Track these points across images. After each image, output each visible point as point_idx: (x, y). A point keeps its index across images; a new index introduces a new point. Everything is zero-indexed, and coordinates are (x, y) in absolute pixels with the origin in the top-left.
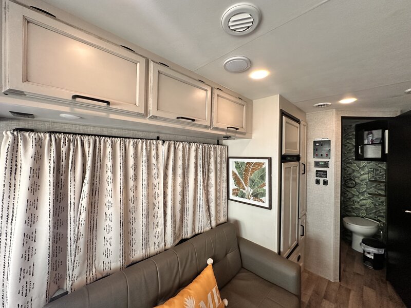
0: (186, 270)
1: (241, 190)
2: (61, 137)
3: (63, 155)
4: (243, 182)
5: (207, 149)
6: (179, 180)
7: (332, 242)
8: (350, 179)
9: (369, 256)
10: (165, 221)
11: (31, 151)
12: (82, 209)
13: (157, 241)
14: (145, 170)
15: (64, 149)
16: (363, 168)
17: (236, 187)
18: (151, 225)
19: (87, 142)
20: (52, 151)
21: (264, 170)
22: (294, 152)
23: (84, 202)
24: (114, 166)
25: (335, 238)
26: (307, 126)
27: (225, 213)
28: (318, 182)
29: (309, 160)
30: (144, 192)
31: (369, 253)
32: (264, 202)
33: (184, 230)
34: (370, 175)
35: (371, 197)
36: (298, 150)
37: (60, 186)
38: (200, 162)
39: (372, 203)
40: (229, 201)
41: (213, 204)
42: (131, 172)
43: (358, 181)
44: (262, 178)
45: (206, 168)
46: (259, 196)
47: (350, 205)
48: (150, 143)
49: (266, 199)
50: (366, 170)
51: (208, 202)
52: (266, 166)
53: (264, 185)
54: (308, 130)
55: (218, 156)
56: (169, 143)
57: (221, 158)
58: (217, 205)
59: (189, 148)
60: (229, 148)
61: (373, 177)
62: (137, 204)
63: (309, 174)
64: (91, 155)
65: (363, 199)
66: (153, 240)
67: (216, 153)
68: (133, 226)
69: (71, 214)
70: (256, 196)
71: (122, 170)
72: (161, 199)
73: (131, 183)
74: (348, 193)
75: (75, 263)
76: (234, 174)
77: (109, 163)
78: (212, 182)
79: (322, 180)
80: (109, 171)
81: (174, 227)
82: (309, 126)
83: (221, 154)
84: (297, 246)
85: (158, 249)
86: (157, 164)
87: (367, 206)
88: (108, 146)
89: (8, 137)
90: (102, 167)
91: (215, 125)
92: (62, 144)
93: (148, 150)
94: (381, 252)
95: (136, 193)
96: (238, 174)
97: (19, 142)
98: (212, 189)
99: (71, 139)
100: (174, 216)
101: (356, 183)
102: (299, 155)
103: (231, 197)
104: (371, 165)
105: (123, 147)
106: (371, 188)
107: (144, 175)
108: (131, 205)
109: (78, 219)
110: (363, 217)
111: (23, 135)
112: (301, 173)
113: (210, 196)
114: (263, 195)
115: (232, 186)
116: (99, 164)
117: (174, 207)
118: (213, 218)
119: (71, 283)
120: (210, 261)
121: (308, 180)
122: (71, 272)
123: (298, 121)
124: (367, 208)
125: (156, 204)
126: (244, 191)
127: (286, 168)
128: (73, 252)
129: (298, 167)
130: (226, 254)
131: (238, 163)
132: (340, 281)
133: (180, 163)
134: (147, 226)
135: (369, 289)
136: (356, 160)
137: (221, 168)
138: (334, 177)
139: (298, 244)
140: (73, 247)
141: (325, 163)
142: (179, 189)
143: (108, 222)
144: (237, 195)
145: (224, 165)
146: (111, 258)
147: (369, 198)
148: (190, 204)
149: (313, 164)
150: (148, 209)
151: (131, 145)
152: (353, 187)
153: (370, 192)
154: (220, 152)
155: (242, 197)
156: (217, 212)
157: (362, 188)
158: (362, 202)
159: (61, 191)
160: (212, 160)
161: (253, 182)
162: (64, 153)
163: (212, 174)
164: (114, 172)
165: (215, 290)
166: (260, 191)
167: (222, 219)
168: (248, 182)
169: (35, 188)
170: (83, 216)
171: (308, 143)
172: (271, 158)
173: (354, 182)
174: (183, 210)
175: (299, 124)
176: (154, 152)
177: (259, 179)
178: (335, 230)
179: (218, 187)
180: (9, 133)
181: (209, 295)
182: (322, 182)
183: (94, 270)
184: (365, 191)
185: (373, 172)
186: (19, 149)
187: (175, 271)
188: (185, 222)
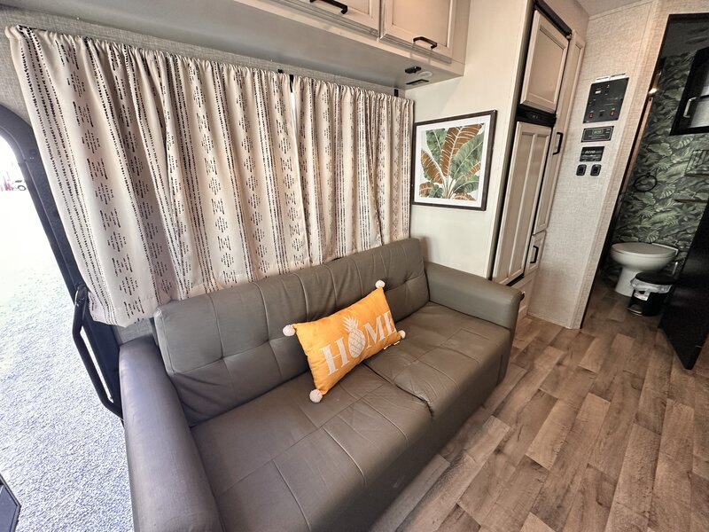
0: (344, 291)
1: (435, 184)
2: (106, 48)
3: (120, 86)
4: (440, 169)
5: (373, 102)
6: (326, 158)
7: (582, 273)
8: (648, 176)
9: (640, 297)
10: (308, 226)
11: (64, 71)
12: (175, 186)
13: (298, 254)
14: (264, 133)
15: (117, 73)
16: (680, 152)
17: (426, 181)
18: (286, 228)
19: (153, 63)
20: (98, 74)
21: (480, 139)
22: (546, 105)
23: (175, 174)
24: (209, 115)
25: (590, 266)
26: (584, 48)
27: (407, 226)
28: (581, 171)
29: (572, 129)
30: (268, 173)
31: (642, 293)
32: (473, 199)
33: (339, 244)
34: (691, 163)
35: (678, 207)
36: (555, 102)
37: (131, 146)
38: (362, 127)
39: (677, 217)
40: (413, 206)
41: (385, 208)
42: (242, 134)
43: (661, 177)
44: (475, 155)
45: (374, 140)
46: (465, 190)
47: (633, 223)
48: (266, 77)
49: (477, 194)
50: (688, 153)
51: (377, 203)
52: (486, 130)
53: (479, 168)
54: (585, 60)
55: (394, 120)
56: (302, 81)
57: (402, 124)
58: (392, 211)
59: (341, 97)
60: (417, 106)
61: (696, 167)
62: (260, 192)
63: (568, 157)
64: (166, 90)
65: (662, 212)
66: (291, 251)
67: (391, 113)
68: (259, 227)
69: (160, 193)
70: (460, 190)
71: (224, 126)
72: (297, 187)
73: (245, 154)
74: (634, 202)
75: (184, 264)
76: (425, 156)
77: (200, 111)
78: (385, 169)
79: (589, 165)
80: (203, 125)
81: (322, 235)
82: (588, 48)
83: (402, 116)
84: (521, 277)
85: (300, 265)
86: (285, 123)
87: (665, 224)
88: (192, 75)
89: (16, 40)
90: (190, 117)
91: (388, 29)
92: (111, 62)
93: (265, 91)
94: (665, 289)
95: (256, 173)
96: (430, 154)
97: (39, 52)
98: (384, 182)
99: (124, 53)
100: (321, 218)
101: (656, 182)
102: (555, 115)
103: (417, 198)
104: (701, 143)
105: (218, 80)
106: (684, 189)
107: (264, 141)
108: (251, 193)
109: (172, 201)
110: (651, 243)
111: (39, 36)
112: (551, 152)
113: (381, 194)
114: (473, 186)
115: (420, 178)
116: (183, 110)
117: (320, 204)
118: (385, 231)
119: (185, 290)
120: (380, 284)
121: (562, 168)
122: (181, 275)
123: (566, 32)
124: (663, 227)
125: (290, 195)
126: (440, 186)
127: (523, 134)
128: (178, 249)
129: (548, 138)
130: (406, 281)
131: (432, 133)
132: (581, 327)
133: (325, 125)
134: (280, 228)
135: (626, 337)
136: (672, 133)
137: (401, 144)
138: (615, 158)
139: (523, 274)
140: (176, 243)
141: (605, 129)
142: (327, 174)
143: (219, 214)
144: (427, 195)
145: (407, 140)
146: (234, 267)
147: (673, 209)
148: (346, 204)
149: (580, 135)
150: (278, 202)
151: (232, 78)
152: (649, 191)
153: (679, 198)
154: (398, 113)
155: (437, 196)
156: (392, 223)
157: (667, 190)
158: (657, 218)
159: (135, 154)
160: (384, 125)
161: (458, 166)
162: (120, 82)
163: (385, 154)
164: (211, 128)
165: (387, 315)
166: (468, 180)
167: (401, 235)
168: (449, 169)
169: (92, 142)
170: (179, 197)
171: (579, 92)
172: (496, 111)
173: (654, 180)
174: (335, 213)
175: (569, 40)
176: (275, 99)
177: (469, 158)
178: (593, 252)
179: (395, 180)
180: (14, 31)
181: (378, 319)
182: (588, 171)
183: (213, 280)
184: (670, 197)
185: (700, 158)
186: (43, 66)
187: (328, 289)
188: (339, 232)
